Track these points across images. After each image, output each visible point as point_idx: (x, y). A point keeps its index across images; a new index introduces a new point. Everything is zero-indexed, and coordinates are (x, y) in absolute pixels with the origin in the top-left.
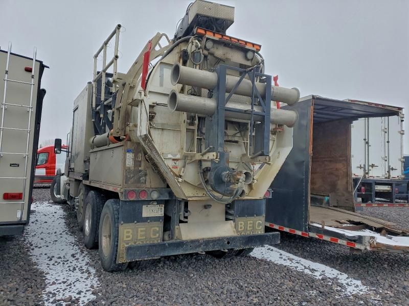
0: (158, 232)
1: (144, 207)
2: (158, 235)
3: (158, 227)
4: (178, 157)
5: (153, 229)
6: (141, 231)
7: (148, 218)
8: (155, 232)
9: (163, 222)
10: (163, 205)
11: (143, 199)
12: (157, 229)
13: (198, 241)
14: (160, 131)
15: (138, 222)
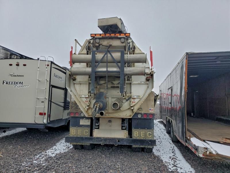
0: (87, 132)
1: (81, 120)
2: (87, 134)
3: (88, 130)
4: (87, 96)
5: (85, 130)
6: (80, 131)
7: (83, 125)
8: (86, 132)
9: (90, 128)
10: (90, 120)
11: (77, 116)
12: (87, 131)
13: (100, 138)
14: (79, 85)
15: (78, 127)
